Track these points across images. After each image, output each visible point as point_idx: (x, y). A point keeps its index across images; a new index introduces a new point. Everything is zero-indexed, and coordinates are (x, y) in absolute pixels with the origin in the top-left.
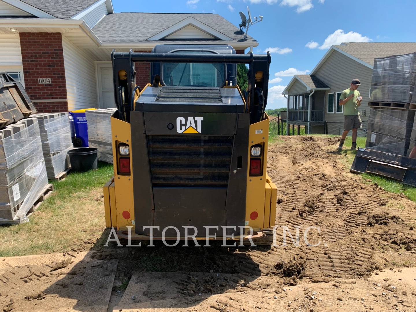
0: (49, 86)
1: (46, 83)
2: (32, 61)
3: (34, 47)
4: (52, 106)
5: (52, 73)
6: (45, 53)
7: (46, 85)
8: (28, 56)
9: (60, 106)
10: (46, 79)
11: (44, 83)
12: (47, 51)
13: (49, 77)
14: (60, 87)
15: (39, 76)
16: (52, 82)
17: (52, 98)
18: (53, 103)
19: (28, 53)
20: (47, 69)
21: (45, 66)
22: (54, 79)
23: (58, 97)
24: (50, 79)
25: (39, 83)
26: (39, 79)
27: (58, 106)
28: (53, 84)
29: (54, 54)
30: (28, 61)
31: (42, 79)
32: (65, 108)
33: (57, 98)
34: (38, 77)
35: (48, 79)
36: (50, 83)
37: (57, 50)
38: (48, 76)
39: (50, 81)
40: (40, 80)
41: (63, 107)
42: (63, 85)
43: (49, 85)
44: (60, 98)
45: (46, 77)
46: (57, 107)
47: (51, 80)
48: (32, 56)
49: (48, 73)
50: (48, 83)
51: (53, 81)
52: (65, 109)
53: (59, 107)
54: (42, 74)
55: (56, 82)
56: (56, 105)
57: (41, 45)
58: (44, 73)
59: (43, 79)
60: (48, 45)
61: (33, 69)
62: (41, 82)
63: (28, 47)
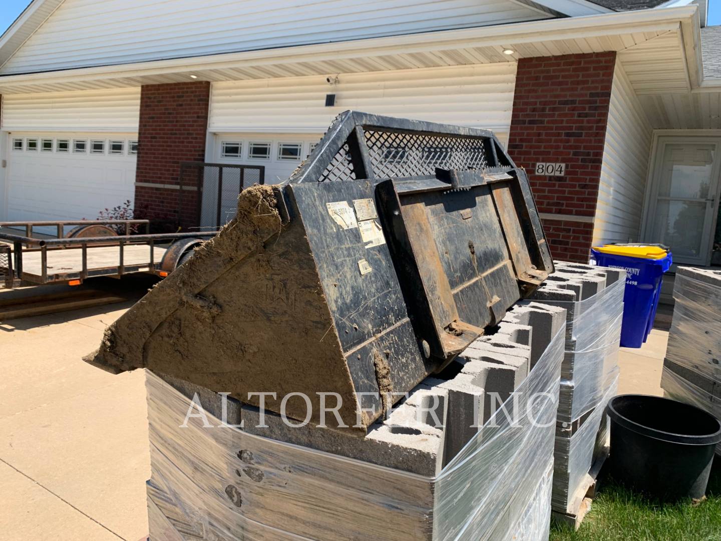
0: (557, 183)
1: (552, 174)
2: (531, 122)
3: (542, 91)
4: (554, 229)
5: (572, 151)
6: (566, 103)
7: (550, 178)
8: (525, 110)
9: (574, 232)
10: (554, 164)
11: (547, 174)
12: (570, 99)
13: (563, 161)
14: (585, 186)
15: (541, 157)
16: (567, 173)
17: (559, 212)
18: (559, 222)
19: (526, 104)
20: (561, 141)
21: (559, 135)
22: (572, 167)
23: (574, 209)
24: (563, 165)
25: (537, 173)
26: (538, 164)
27: (569, 231)
28: (568, 177)
29: (587, 106)
30: (524, 122)
31: (544, 164)
32: (584, 238)
33: (569, 213)
34: (538, 160)
35: (558, 165)
36: (563, 174)
37: (597, 95)
38: (560, 157)
39: (563, 169)
40: (541, 167)
41: (581, 236)
42: (592, 180)
43: (559, 179)
44: (578, 213)
45: (556, 161)
46: (564, 233)
47: (567, 167)
48: (534, 110)
49: (561, 149)
50: (557, 174)
51: (569, 169)
52: (583, 241)
53: (571, 234)
54: (549, 153)
55: (575, 173)
56: (564, 230)
57: (560, 84)
58: (552, 151)
59: (548, 164)
60: (578, 83)
61: (529, 141)
62: (540, 171)
63: (529, 91)
